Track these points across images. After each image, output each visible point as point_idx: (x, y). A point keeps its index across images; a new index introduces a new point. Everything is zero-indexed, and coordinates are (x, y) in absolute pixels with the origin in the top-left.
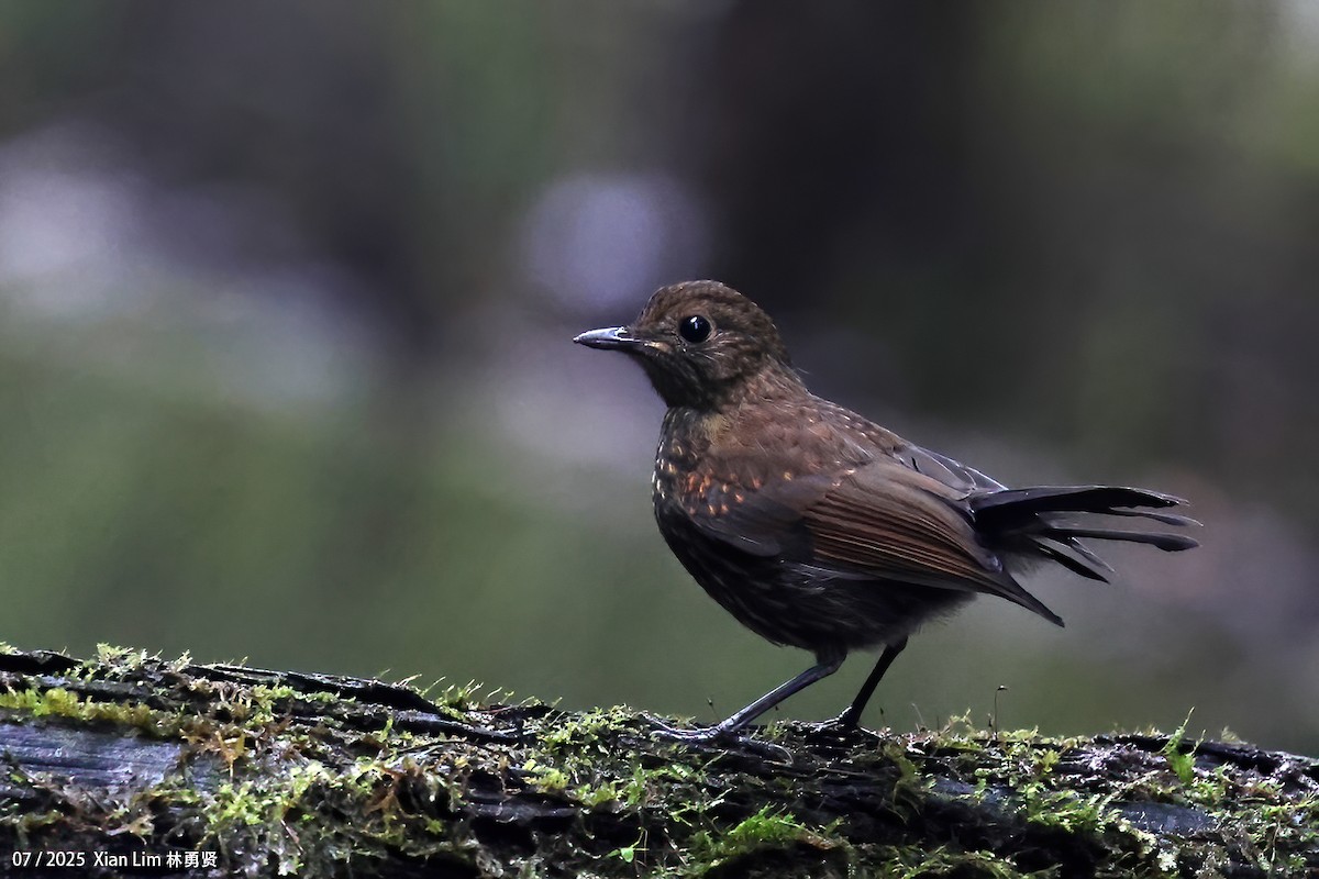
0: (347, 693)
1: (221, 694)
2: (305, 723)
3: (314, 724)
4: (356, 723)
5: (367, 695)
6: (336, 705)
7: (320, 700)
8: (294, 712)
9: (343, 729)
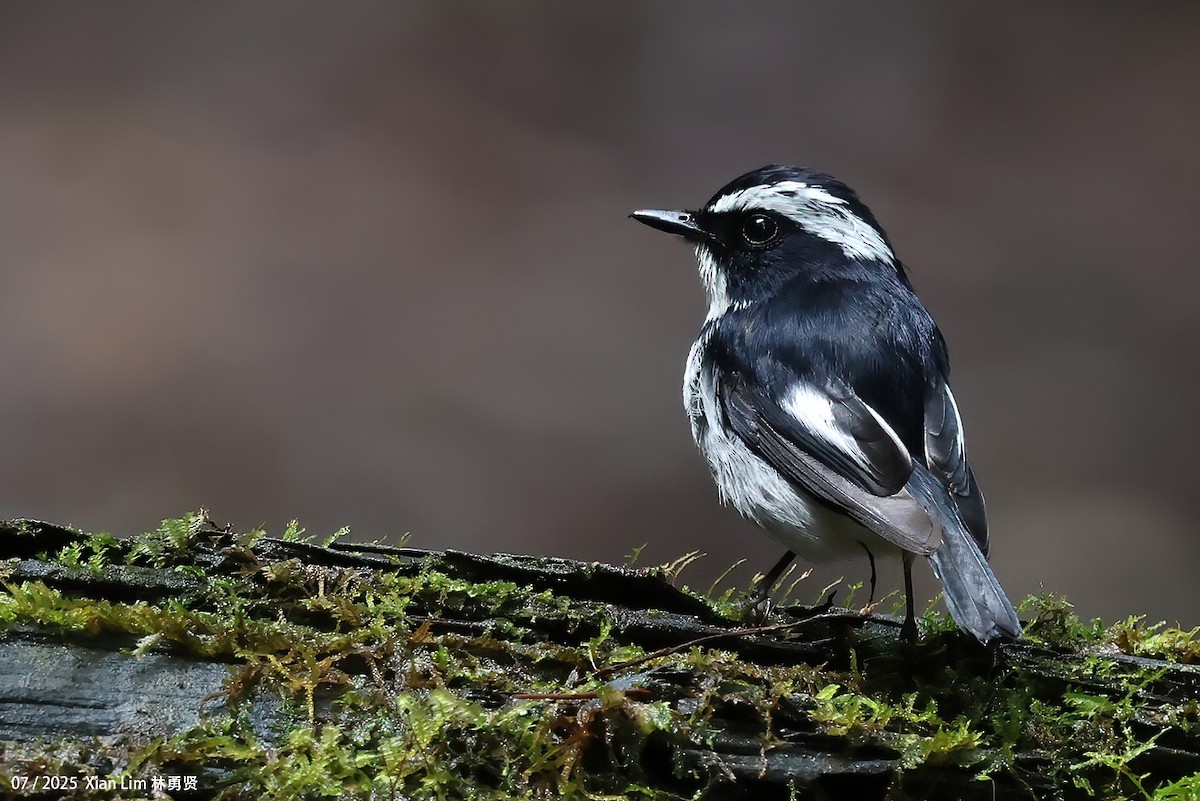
0: (541, 582)
1: (321, 585)
2: (465, 631)
3: (478, 632)
4: (552, 630)
5: (575, 586)
6: (522, 603)
7: (492, 594)
8: (448, 613)
9: (527, 640)
